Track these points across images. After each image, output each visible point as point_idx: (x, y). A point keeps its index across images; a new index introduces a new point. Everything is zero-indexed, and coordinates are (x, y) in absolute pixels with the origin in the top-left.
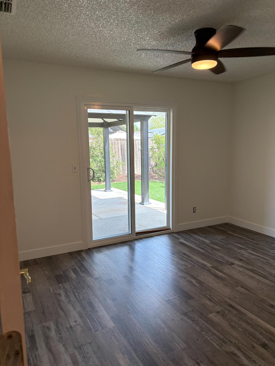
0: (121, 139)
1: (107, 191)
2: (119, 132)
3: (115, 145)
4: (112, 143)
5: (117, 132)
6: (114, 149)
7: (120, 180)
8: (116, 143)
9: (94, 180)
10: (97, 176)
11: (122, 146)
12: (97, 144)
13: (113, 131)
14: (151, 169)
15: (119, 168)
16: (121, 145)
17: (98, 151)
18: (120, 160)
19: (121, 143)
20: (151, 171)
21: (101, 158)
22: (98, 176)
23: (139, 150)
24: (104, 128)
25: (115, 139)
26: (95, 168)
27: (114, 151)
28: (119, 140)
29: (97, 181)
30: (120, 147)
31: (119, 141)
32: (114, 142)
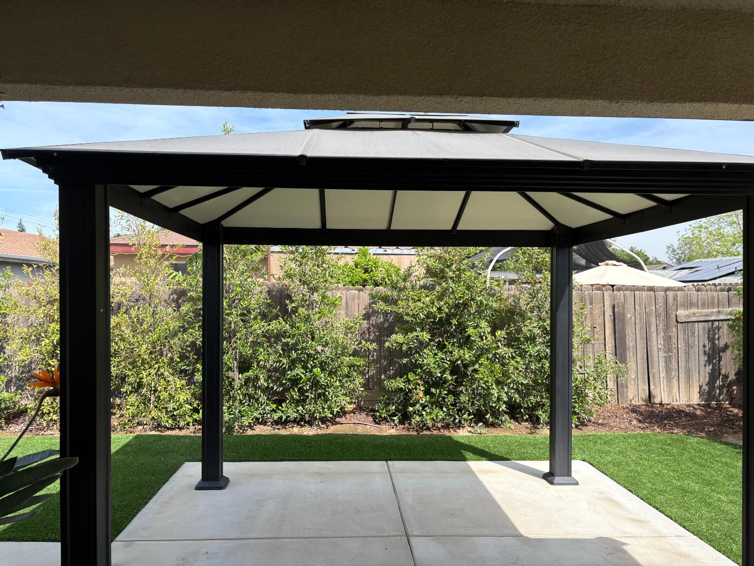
0: (613, 286)
1: (557, 479)
2: (607, 265)
3: (591, 304)
4: (582, 299)
5: (600, 264)
6: (588, 315)
7: (605, 422)
8: (596, 299)
9: (516, 414)
10: (528, 405)
11: (616, 310)
12: (531, 301)
13: (586, 263)
14: (721, 388)
15: (604, 381)
16: (614, 305)
17: (535, 325)
18: (607, 354)
19: (614, 298)
20: (722, 397)
21: (540, 348)
22: (531, 403)
23: (677, 322)
24: (555, 250)
25: (592, 285)
26: (521, 378)
27: (588, 323)
28: (606, 290)
29: (526, 420)
30: (609, 312)
31: (606, 294)
32: (589, 294)
